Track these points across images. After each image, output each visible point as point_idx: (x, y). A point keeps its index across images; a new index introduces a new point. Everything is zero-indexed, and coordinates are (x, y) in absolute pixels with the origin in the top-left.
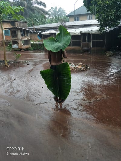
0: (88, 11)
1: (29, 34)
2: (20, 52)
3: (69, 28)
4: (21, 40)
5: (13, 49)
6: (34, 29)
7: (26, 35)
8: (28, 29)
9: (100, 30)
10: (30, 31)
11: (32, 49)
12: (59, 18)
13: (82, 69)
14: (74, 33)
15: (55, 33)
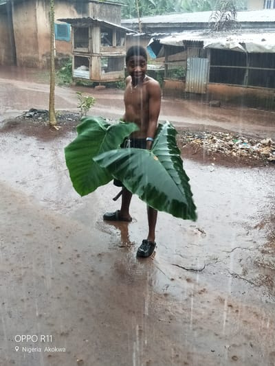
1: (123, 40)
2: (91, 89)
3: (243, 28)
4: (99, 56)
5: (73, 79)
6: (140, 26)
7: (115, 44)
8: (122, 24)
10: (128, 32)
13: (273, 157)
14: (259, 47)
15: (201, 43)
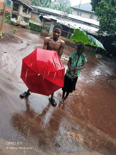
0: (92, 11)
1: (30, 13)
2: (17, 27)
3: (70, 20)
4: (21, 16)
5: (10, 21)
6: (37, 9)
8: (31, 7)
9: (98, 32)
10: (33, 10)
11: (29, 28)
12: (63, 7)
14: (74, 27)
15: (56, 21)
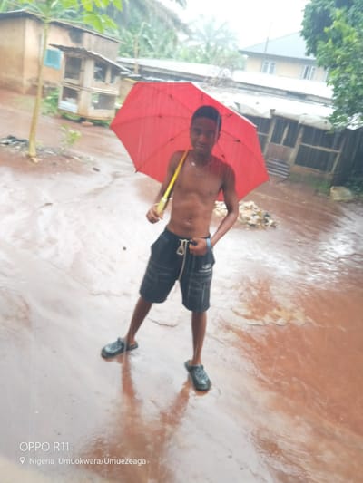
0: (308, 54)
1: (117, 79)
2: (77, 125)
3: (240, 88)
4: (89, 91)
5: (59, 110)
6: (136, 68)
8: (119, 62)
9: (333, 119)
10: (123, 71)
12: (215, 53)
13: (253, 220)
14: (253, 110)
